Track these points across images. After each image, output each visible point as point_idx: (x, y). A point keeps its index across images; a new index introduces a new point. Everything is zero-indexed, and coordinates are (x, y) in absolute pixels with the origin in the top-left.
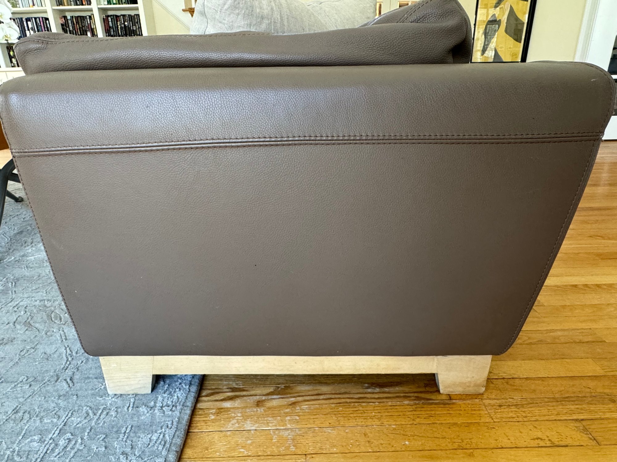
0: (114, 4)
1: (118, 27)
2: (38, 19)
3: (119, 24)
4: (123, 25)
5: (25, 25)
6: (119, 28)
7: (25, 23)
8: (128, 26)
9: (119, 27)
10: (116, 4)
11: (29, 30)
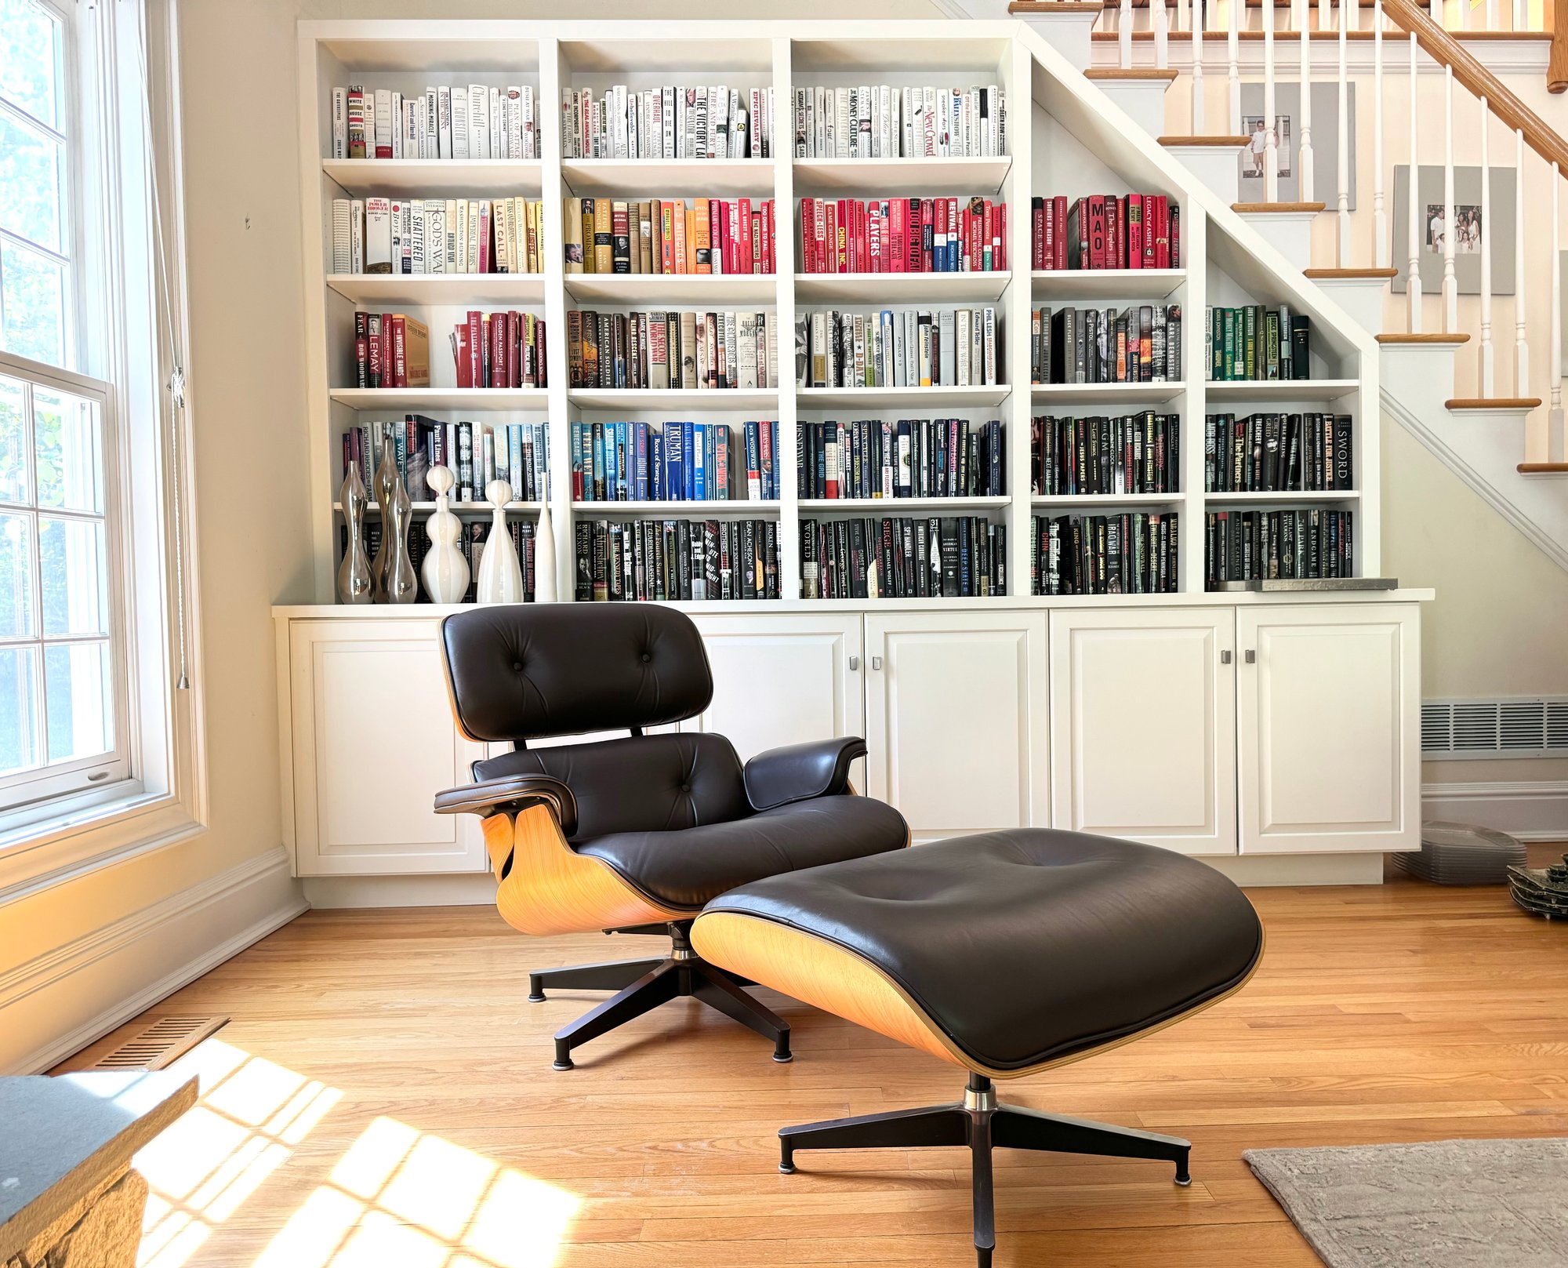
0: (1235, 378)
1: (1235, 457)
2: (941, 427)
3: (1238, 448)
4: (1257, 451)
5: (887, 448)
6: (1238, 461)
7: (887, 440)
8: (1279, 451)
9: (1240, 455)
10: (1243, 378)
11: (894, 464)
